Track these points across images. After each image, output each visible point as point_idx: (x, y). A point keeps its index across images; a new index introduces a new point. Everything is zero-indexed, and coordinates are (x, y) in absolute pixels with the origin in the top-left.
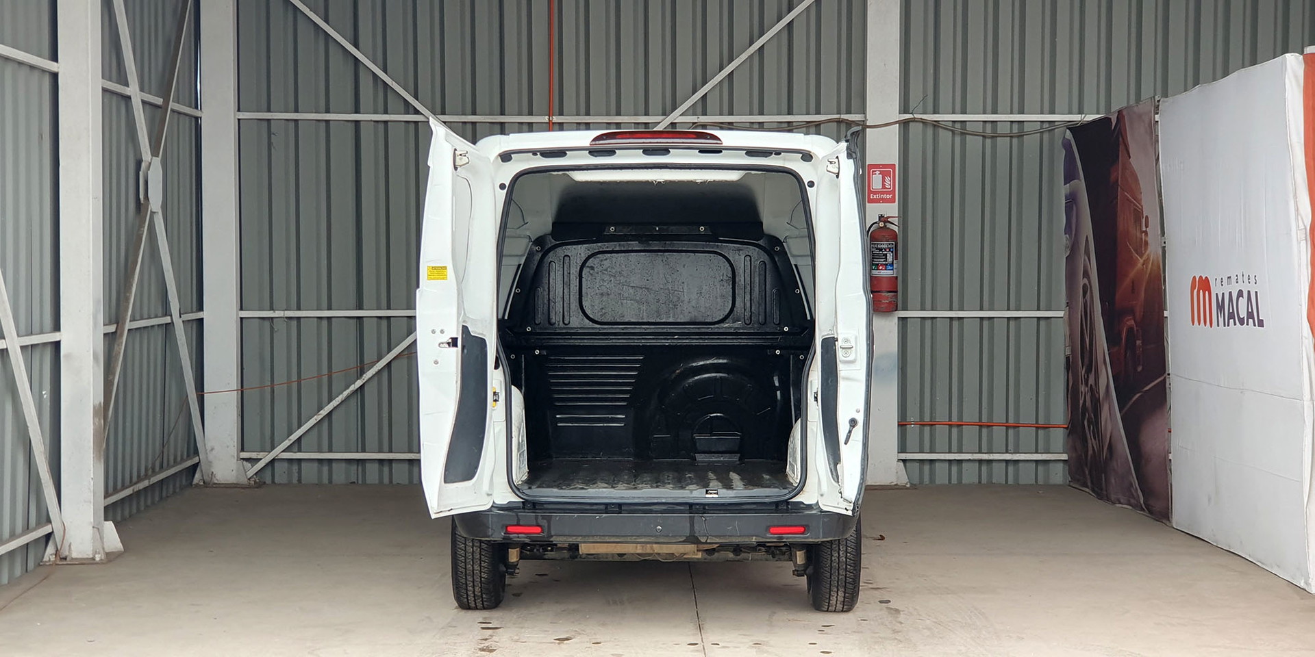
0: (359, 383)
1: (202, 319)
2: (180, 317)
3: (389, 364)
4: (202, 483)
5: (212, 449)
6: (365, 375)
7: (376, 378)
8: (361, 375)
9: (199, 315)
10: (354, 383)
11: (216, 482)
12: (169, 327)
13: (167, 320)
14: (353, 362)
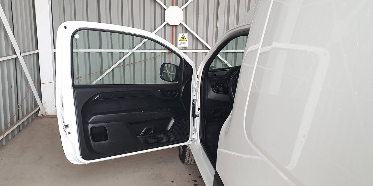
0: (101, 77)
1: (38, 53)
2: (21, 55)
3: (113, 70)
4: (42, 116)
5: (45, 103)
6: (103, 74)
7: (108, 75)
8: (102, 74)
9: (37, 51)
10: (100, 77)
11: (48, 114)
12: (16, 59)
13: (15, 56)
14: (99, 69)
